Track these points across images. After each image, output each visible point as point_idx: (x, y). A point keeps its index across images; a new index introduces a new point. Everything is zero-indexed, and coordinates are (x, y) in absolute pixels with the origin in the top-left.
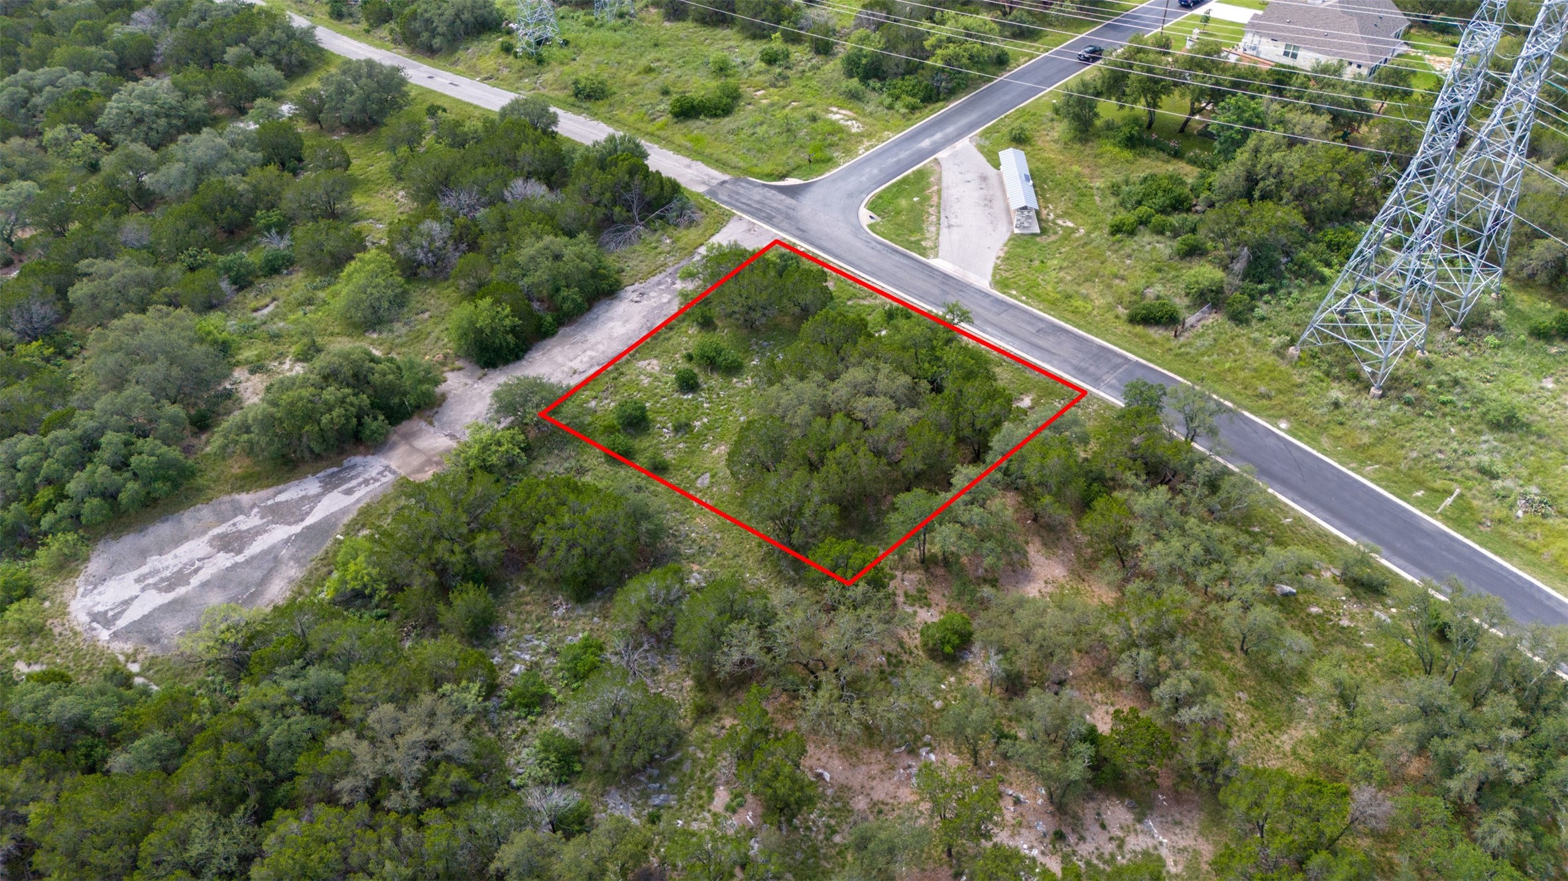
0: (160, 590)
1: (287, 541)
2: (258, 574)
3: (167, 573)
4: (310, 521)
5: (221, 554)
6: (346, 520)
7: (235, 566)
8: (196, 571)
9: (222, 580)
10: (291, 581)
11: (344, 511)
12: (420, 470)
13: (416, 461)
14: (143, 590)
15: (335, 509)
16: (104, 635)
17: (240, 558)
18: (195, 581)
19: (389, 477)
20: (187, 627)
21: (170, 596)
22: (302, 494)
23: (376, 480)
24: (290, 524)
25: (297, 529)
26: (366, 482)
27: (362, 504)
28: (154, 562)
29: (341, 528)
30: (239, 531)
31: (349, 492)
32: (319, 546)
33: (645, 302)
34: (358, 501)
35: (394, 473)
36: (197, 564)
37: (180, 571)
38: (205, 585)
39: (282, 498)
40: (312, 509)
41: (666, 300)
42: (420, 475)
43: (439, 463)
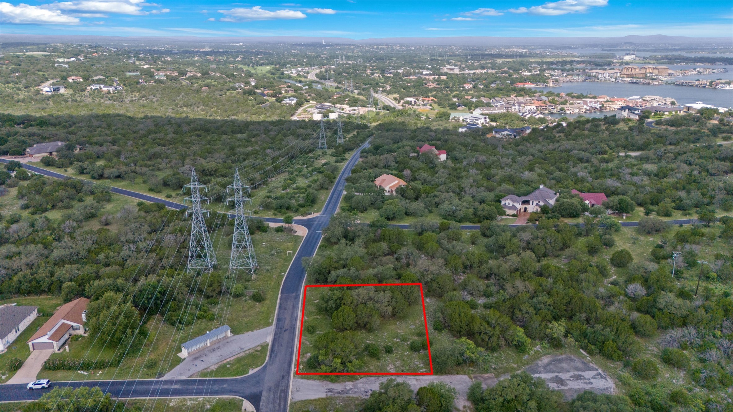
0: (583, 376)
2: (551, 366)
3: (582, 381)
5: (563, 378)
6: (520, 371)
7: (558, 373)
8: (571, 377)
9: (562, 370)
13: (489, 381)
14: (589, 379)
16: (600, 371)
17: (557, 374)
18: (572, 374)
19: (501, 379)
20: (573, 362)
21: (580, 373)
24: (539, 378)
25: (537, 375)
28: (588, 387)
29: (522, 369)
30: (557, 384)
32: (530, 368)
36: (571, 379)
37: (577, 379)
38: (568, 371)
41: (361, 384)
42: (491, 376)
43: (482, 377)
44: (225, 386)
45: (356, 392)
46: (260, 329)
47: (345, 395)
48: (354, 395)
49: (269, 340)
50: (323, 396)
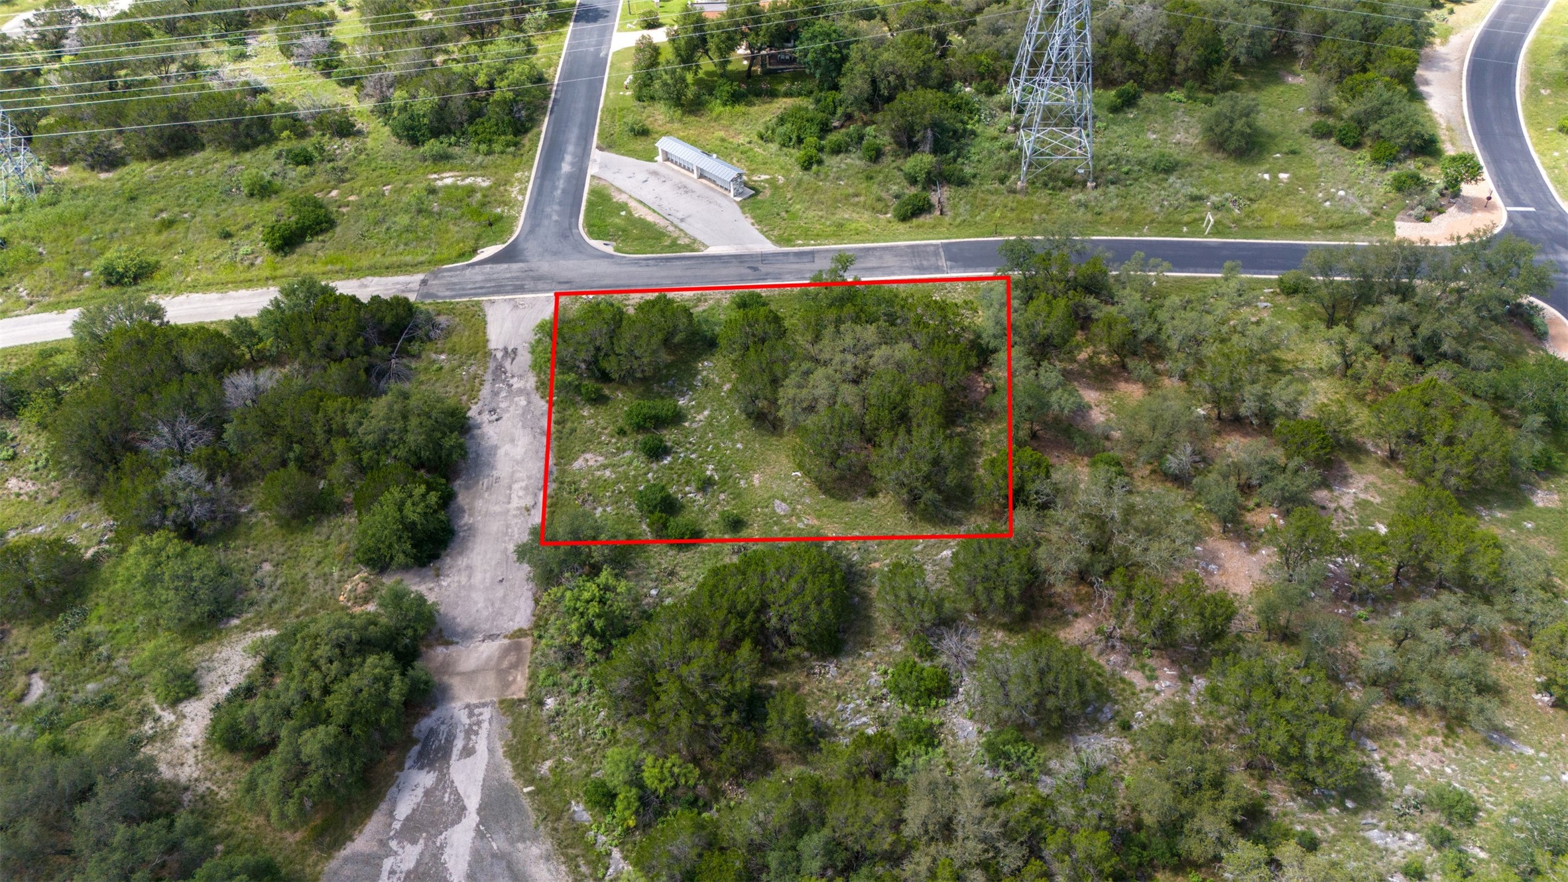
1: (480, 835)
4: (473, 801)
6: (507, 770)
10: (548, 858)
11: (492, 768)
12: (506, 685)
13: (490, 680)
15: (480, 775)
19: (487, 713)
22: (420, 792)
23: (479, 723)
24: (458, 820)
25: (472, 819)
26: (470, 732)
27: (500, 752)
29: (517, 784)
30: (409, 873)
31: (468, 752)
32: (520, 810)
33: (506, 416)
34: (491, 751)
35: (484, 705)
39: (404, 809)
40: (455, 792)
41: (524, 403)
42: (513, 688)
43: (515, 666)
44: (555, 217)
45: (495, 394)
46: (762, 232)
47: (488, 377)
48: (486, 391)
49: (712, 251)
50: (492, 345)
